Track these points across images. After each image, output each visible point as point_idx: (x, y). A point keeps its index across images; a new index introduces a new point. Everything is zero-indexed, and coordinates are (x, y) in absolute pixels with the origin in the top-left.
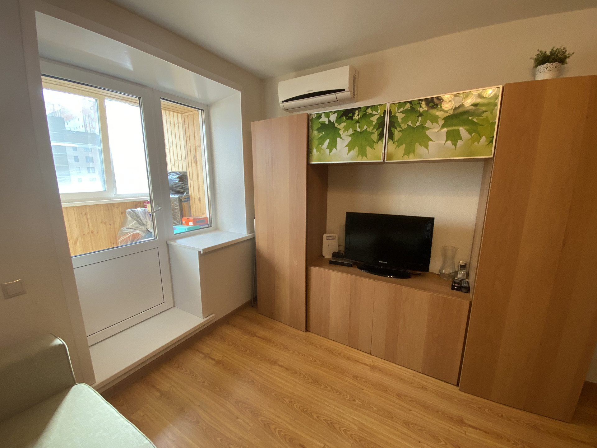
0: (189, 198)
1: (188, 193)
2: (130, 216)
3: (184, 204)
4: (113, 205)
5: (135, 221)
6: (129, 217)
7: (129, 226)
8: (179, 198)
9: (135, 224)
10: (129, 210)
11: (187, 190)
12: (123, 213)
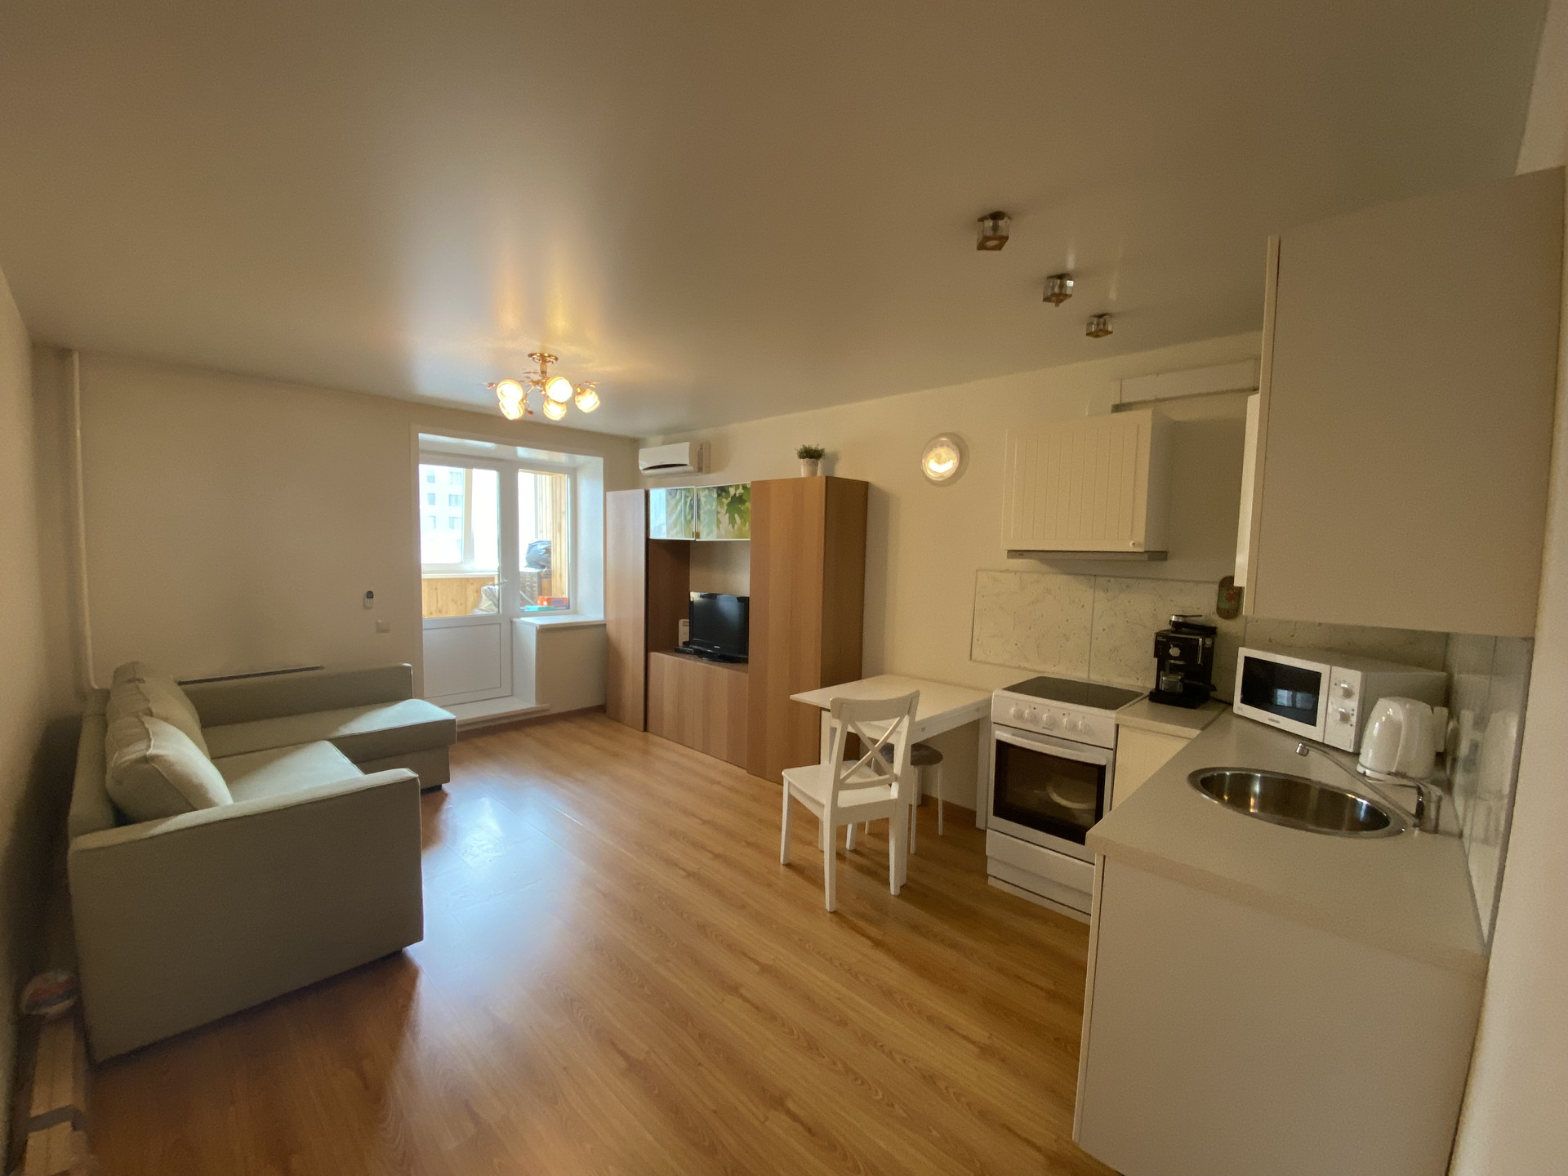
0: (550, 574)
1: (549, 567)
2: (486, 595)
3: (545, 581)
4: (468, 579)
5: (490, 602)
6: (484, 596)
7: (483, 607)
8: (539, 573)
9: (490, 605)
10: (486, 587)
11: (549, 562)
12: (478, 591)
